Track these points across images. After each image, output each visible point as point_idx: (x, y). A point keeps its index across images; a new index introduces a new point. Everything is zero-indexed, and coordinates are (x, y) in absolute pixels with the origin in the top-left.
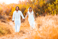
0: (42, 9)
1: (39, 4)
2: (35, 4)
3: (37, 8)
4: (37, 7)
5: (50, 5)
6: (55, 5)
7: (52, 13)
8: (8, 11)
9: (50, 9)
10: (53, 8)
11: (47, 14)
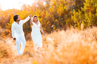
0: (62, 19)
1: (57, 10)
2: (50, 11)
3: (54, 18)
4: (53, 15)
5: (74, 12)
6: (83, 13)
7: (77, 26)
8: (4, 21)
9: (75, 19)
10: (80, 17)
11: (70, 27)
